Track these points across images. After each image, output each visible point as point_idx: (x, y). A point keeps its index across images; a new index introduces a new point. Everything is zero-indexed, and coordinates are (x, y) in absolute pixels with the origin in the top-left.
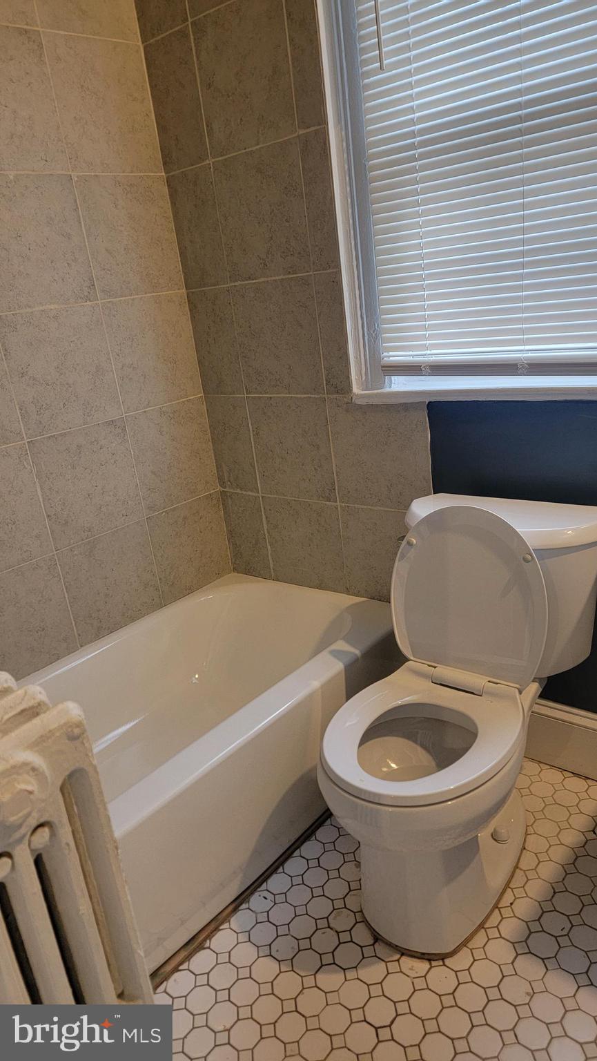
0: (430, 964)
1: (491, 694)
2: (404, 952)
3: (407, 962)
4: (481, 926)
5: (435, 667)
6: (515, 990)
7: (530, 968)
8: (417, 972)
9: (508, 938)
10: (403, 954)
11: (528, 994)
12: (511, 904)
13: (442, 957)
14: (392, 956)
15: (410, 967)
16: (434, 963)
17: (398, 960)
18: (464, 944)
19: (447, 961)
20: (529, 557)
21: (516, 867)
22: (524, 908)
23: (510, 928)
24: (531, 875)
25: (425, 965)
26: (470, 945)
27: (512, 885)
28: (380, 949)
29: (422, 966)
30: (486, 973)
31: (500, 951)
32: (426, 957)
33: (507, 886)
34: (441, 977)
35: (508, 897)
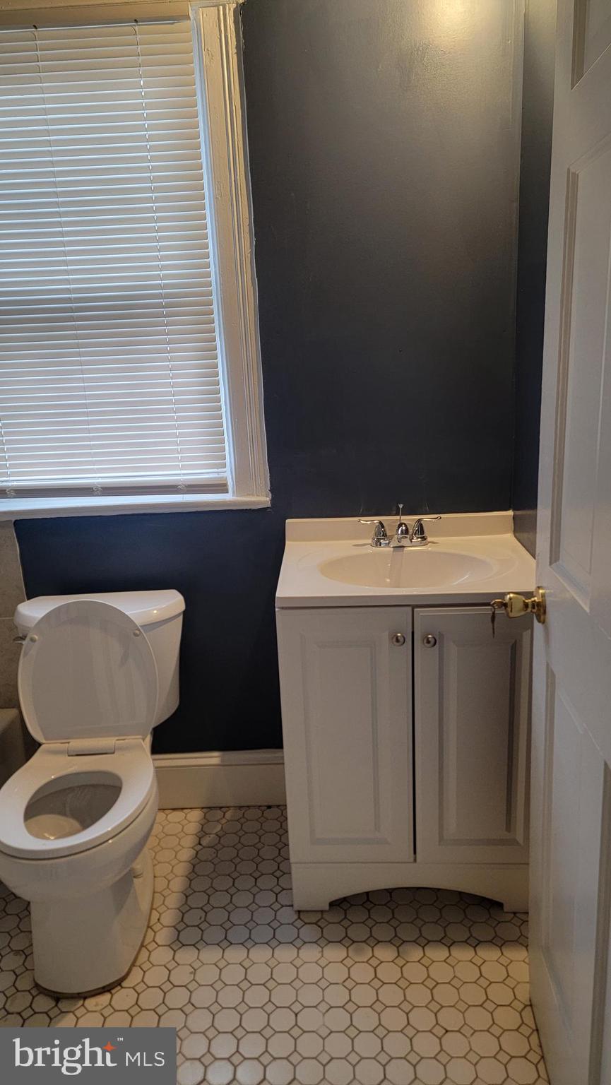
0: (111, 993)
1: (121, 749)
2: (86, 995)
3: (90, 1003)
4: (142, 946)
5: (68, 743)
6: (181, 976)
7: (186, 956)
8: (102, 1005)
9: (164, 944)
10: (85, 998)
11: (191, 973)
12: (159, 920)
13: (118, 983)
14: (75, 1005)
15: (94, 1003)
16: (113, 991)
17: (83, 1005)
18: (133, 965)
19: (124, 984)
20: (138, 632)
21: (154, 892)
22: (169, 918)
23: (163, 936)
24: (165, 893)
25: (107, 997)
26: (138, 963)
27: (155, 906)
28: (63, 1005)
29: (105, 998)
30: (156, 976)
31: (162, 955)
32: (106, 989)
33: (152, 909)
34: (123, 998)
35: (155, 915)
